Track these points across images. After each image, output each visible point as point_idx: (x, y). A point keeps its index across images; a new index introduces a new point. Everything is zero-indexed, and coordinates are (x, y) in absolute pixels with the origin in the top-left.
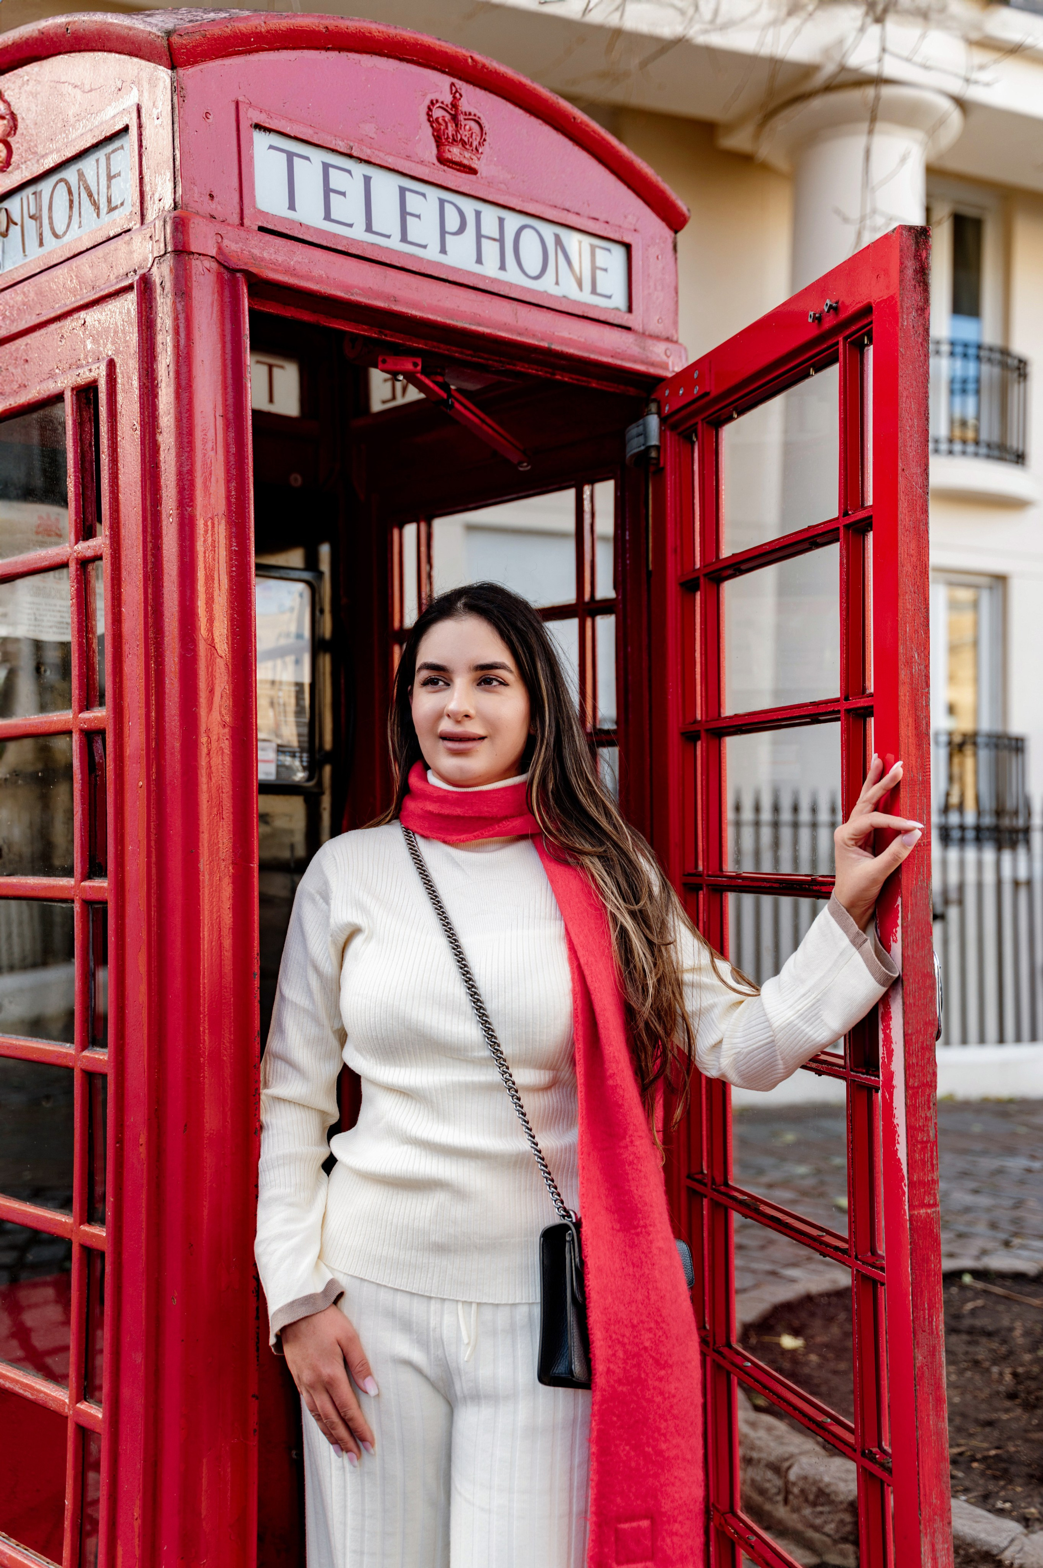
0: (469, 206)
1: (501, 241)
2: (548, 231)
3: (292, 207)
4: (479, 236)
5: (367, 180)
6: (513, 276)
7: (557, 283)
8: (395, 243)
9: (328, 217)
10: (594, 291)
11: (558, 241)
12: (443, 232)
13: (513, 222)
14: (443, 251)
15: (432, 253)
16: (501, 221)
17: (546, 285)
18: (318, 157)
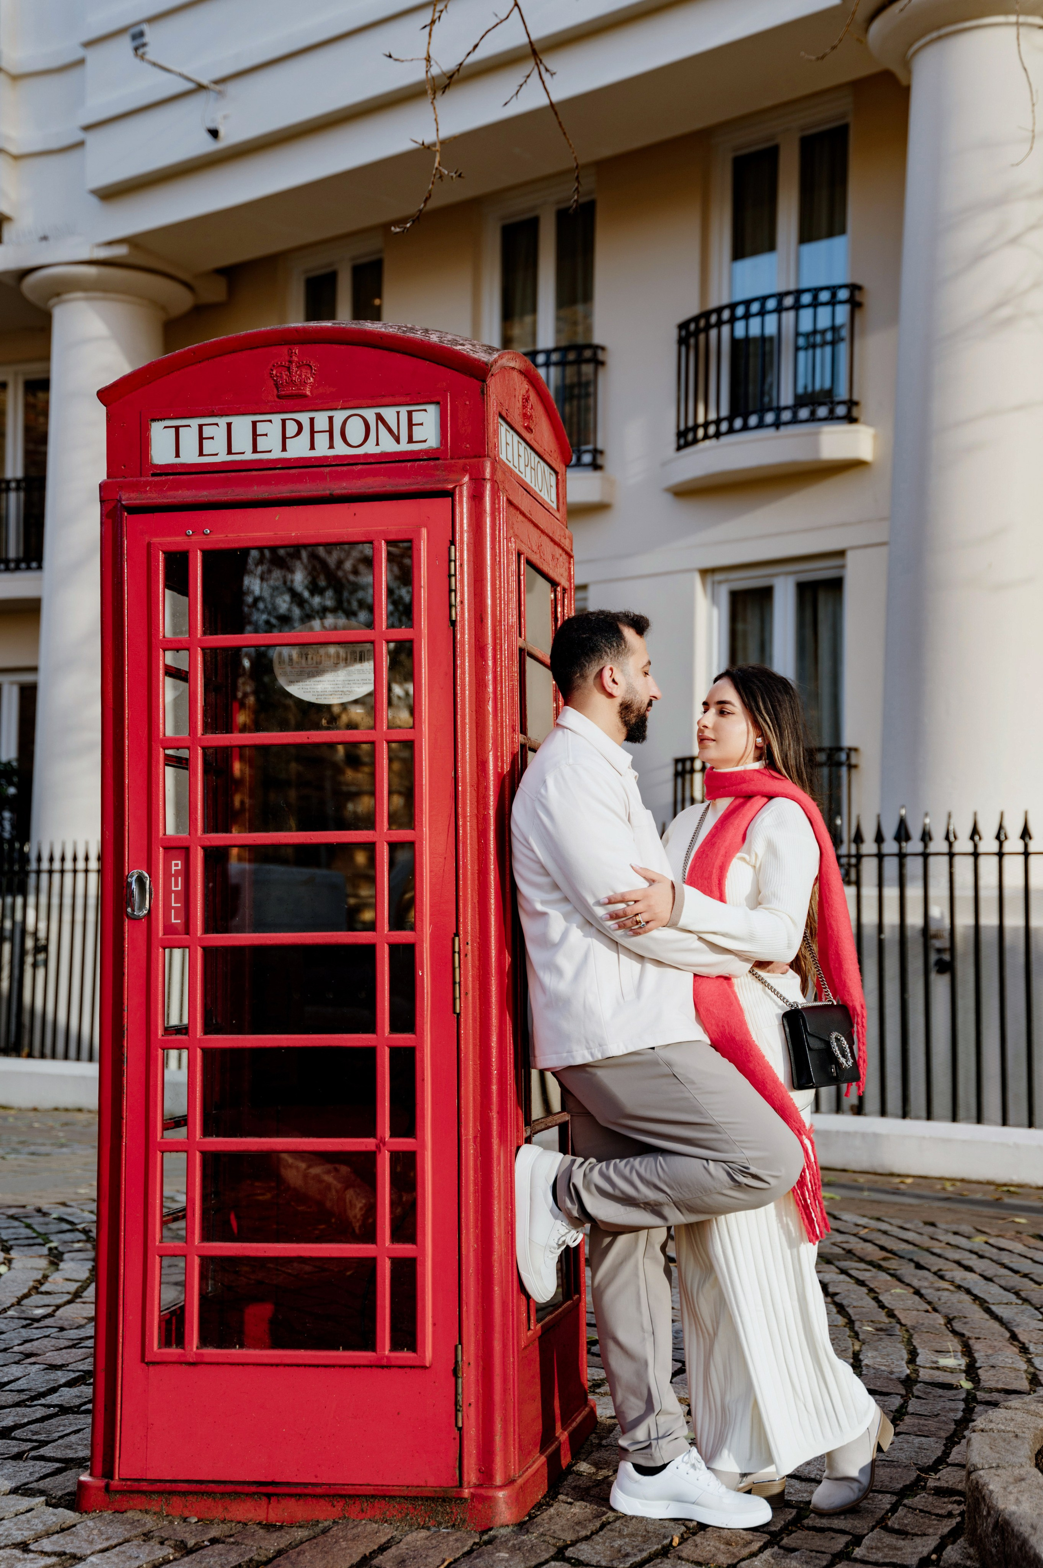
0: (304, 418)
1: (331, 432)
2: (370, 414)
3: (177, 455)
4: (313, 432)
5: (229, 425)
6: (341, 449)
7: (377, 444)
8: (249, 456)
9: (201, 454)
10: (410, 440)
11: (379, 417)
12: (284, 438)
13: (339, 416)
14: (284, 449)
15: (277, 454)
16: (331, 419)
17: (370, 448)
18: (195, 423)
